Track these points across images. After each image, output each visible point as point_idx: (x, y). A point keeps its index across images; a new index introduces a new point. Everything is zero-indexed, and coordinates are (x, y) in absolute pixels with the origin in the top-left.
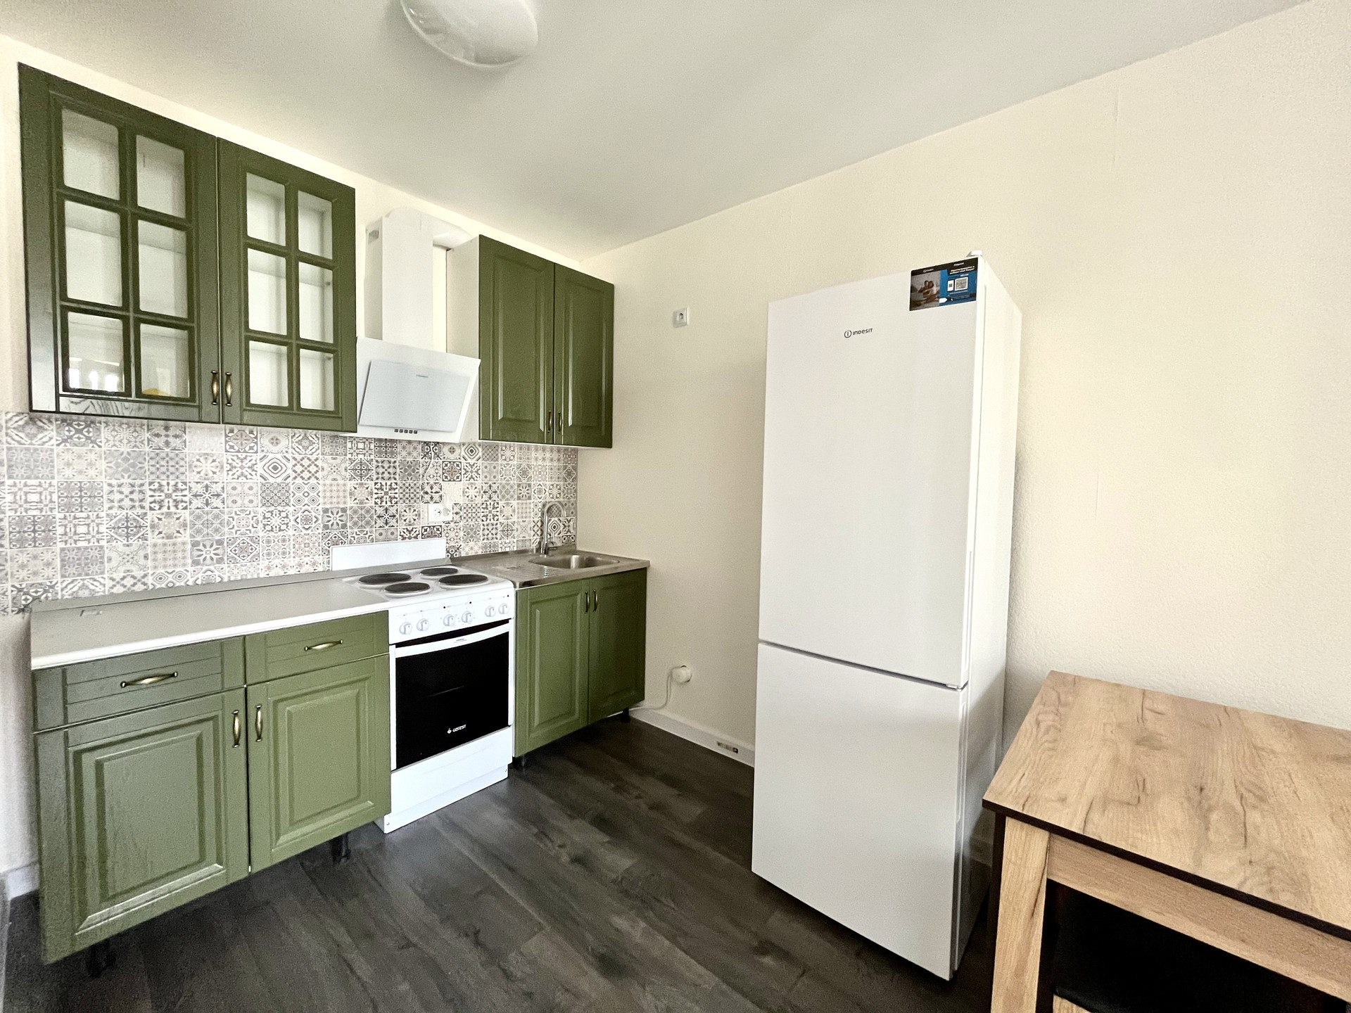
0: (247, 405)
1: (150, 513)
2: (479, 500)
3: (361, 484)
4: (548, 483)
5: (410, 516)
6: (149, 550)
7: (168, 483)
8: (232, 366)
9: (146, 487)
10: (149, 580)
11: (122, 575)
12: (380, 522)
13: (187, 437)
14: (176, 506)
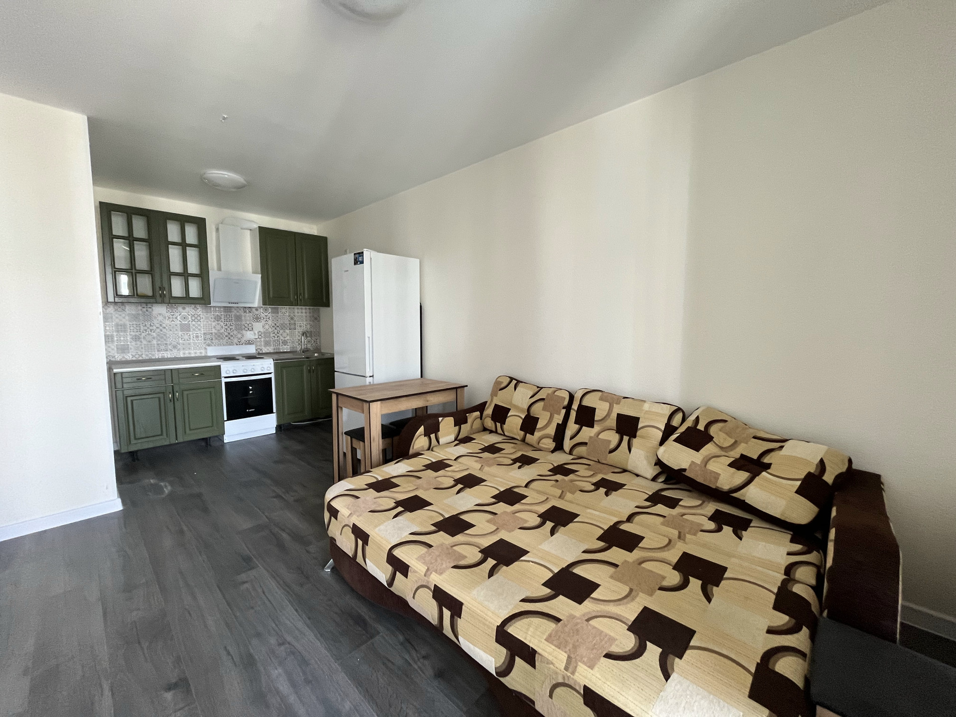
0: (171, 297)
1: (143, 334)
2: (270, 330)
3: (218, 324)
4: (304, 323)
5: (239, 336)
6: (143, 346)
7: (148, 324)
8: (166, 285)
9: (141, 325)
10: (144, 356)
11: (135, 354)
12: (227, 338)
13: (154, 308)
14: (151, 332)
